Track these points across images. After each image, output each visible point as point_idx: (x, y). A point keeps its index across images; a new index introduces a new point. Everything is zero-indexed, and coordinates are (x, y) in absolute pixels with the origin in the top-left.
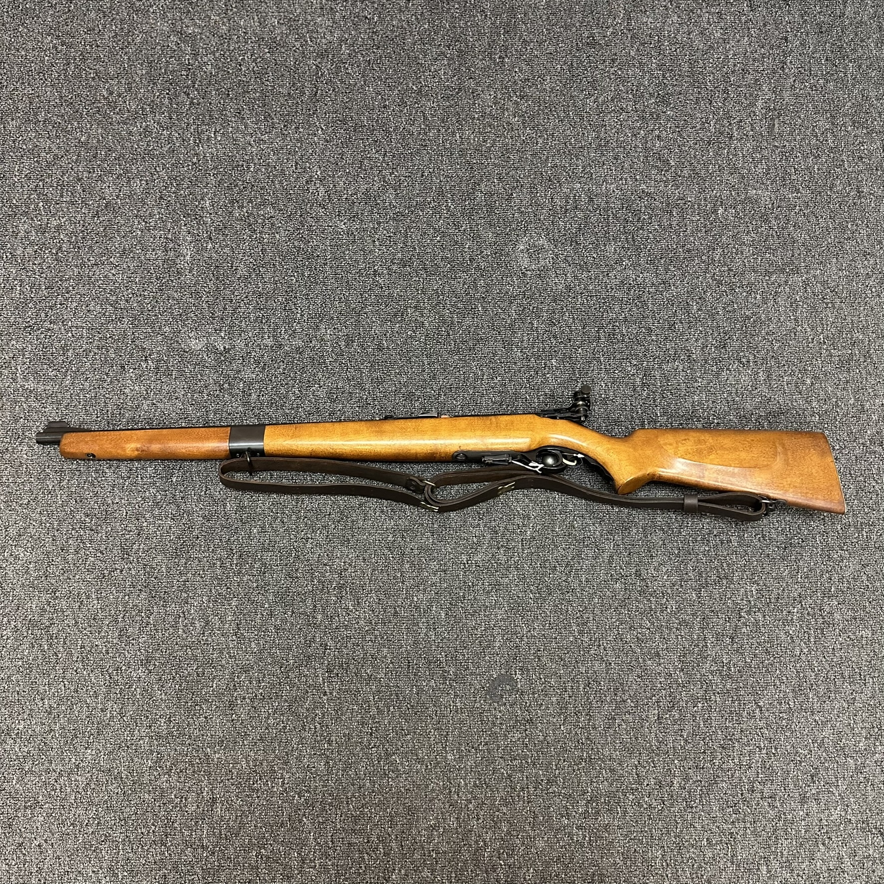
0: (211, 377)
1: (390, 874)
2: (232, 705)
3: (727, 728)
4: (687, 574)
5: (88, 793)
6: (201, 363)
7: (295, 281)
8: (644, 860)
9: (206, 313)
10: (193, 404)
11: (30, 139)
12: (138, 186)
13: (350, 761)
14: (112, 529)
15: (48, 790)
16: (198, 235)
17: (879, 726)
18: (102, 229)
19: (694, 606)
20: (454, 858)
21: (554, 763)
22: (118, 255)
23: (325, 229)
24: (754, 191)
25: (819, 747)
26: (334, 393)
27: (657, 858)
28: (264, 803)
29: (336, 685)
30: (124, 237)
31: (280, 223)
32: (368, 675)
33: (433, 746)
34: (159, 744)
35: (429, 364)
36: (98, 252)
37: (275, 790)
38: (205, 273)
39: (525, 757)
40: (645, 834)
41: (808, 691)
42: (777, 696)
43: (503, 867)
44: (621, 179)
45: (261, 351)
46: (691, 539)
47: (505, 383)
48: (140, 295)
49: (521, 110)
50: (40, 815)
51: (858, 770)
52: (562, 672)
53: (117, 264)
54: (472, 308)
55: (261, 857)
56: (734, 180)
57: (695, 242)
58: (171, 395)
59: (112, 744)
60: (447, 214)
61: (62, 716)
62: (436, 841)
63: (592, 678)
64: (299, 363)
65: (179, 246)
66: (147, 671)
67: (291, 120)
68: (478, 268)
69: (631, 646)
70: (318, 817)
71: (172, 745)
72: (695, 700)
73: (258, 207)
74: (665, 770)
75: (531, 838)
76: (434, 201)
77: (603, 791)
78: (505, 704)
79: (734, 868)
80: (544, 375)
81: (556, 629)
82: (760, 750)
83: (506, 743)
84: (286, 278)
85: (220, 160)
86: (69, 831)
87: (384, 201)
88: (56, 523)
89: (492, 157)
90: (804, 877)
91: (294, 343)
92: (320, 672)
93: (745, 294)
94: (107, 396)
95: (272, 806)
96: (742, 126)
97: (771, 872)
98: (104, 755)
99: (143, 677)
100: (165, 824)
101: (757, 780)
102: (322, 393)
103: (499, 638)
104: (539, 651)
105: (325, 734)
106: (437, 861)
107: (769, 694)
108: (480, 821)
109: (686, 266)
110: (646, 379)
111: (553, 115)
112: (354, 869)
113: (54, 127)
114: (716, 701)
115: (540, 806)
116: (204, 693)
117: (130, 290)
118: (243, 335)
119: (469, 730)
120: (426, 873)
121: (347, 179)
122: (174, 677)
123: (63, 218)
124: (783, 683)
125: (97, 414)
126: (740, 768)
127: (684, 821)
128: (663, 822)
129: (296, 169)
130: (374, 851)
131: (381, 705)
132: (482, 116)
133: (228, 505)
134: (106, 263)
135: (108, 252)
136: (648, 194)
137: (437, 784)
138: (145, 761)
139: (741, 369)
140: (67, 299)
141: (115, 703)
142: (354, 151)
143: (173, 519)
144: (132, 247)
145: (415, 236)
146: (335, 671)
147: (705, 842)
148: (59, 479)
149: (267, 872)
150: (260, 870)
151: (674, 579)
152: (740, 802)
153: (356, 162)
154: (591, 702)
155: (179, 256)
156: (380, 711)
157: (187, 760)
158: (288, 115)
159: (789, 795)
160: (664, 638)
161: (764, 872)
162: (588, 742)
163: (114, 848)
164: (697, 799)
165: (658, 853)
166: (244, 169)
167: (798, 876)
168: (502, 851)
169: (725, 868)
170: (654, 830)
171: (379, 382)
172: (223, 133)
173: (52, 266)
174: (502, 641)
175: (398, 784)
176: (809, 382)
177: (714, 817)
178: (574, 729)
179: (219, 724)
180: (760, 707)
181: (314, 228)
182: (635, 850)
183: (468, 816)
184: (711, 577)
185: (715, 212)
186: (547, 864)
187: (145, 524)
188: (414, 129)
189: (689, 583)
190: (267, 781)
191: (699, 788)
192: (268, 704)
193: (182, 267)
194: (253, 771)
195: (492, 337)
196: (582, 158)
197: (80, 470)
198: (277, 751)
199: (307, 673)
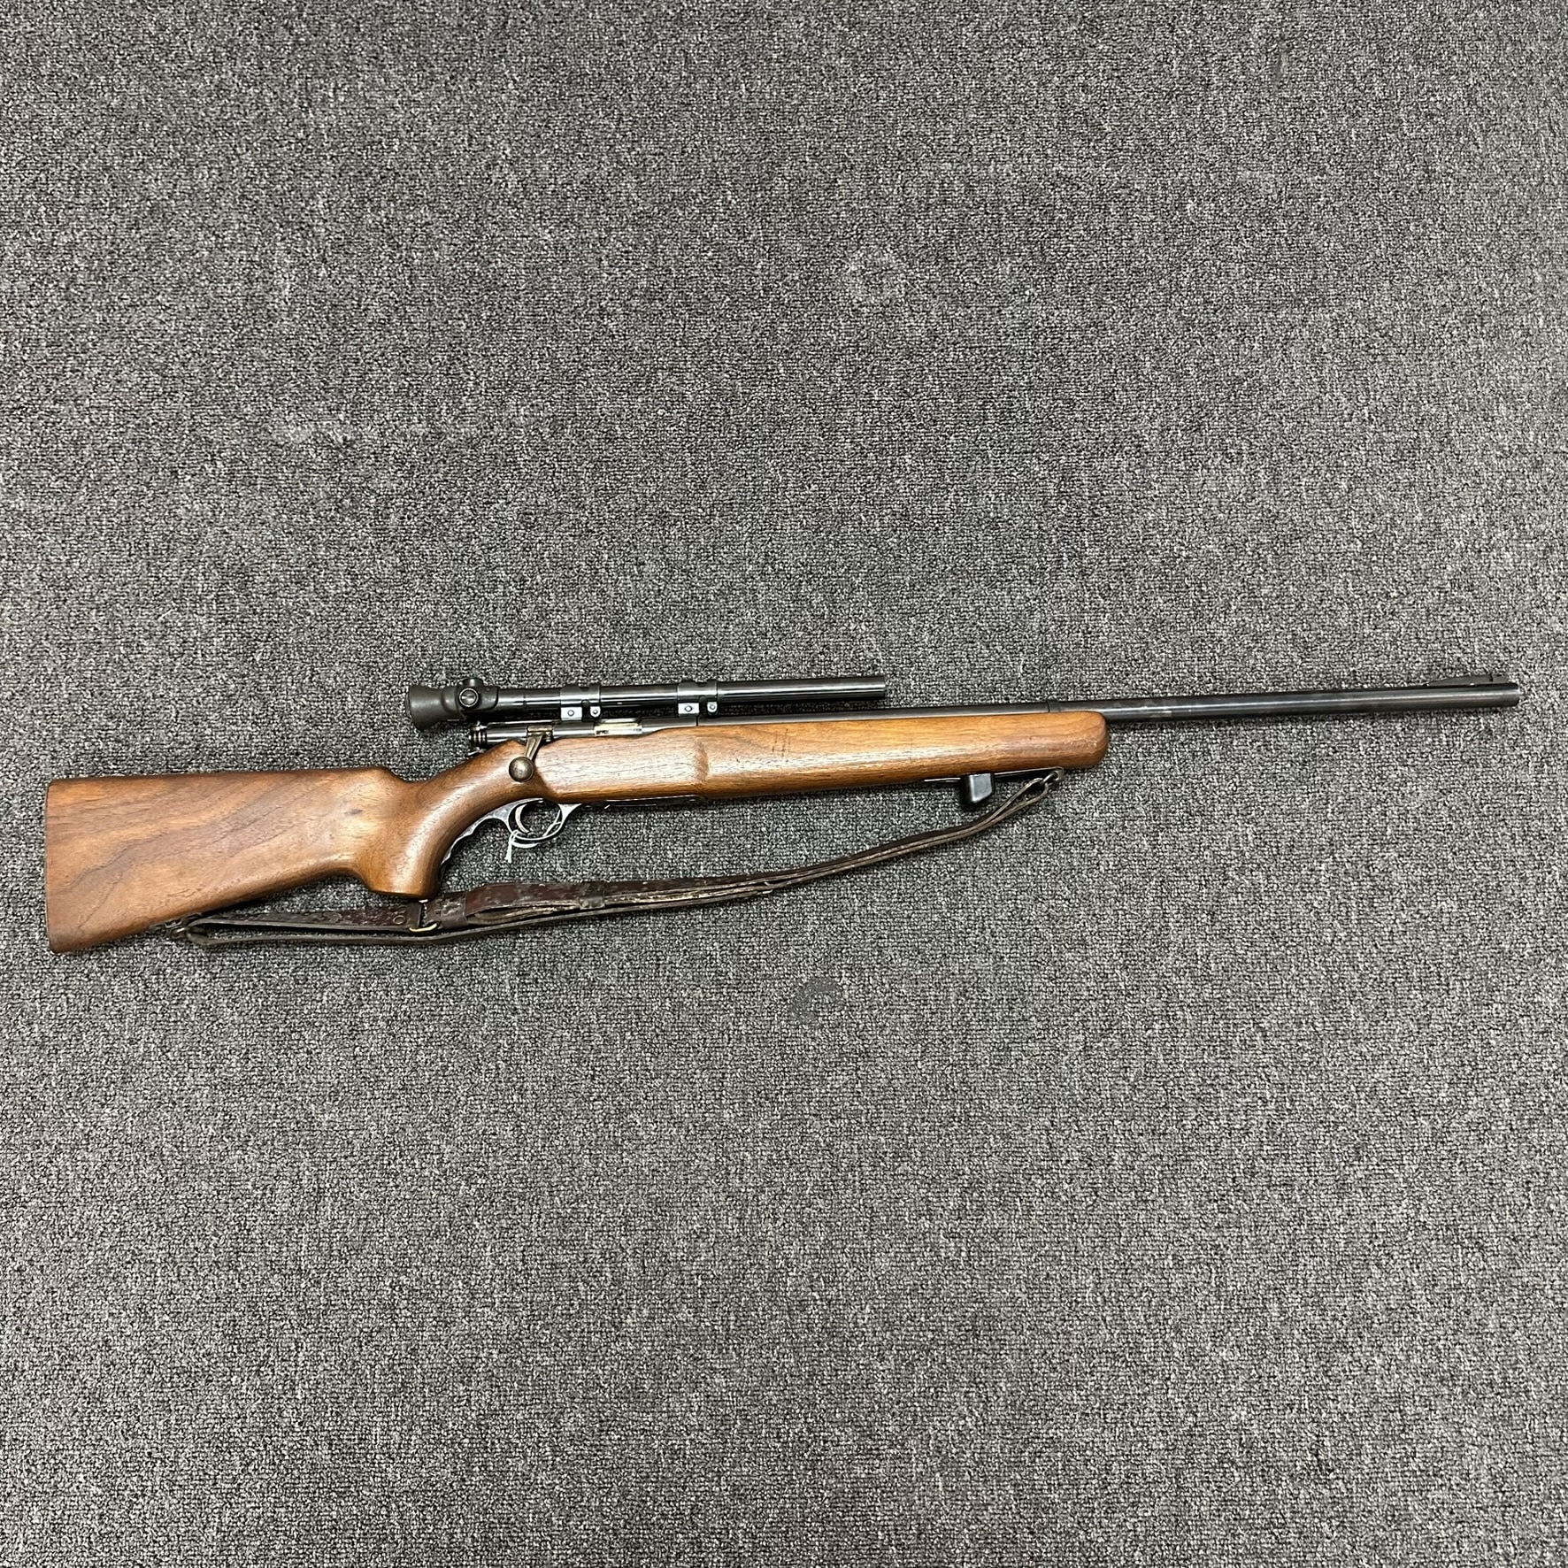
0: (322, 488)
1: (622, 1316)
2: (355, 1031)
3: (1205, 1065)
4: (1133, 808)
5: (105, 1181)
6: (304, 466)
7: (464, 327)
8: (1065, 1292)
9: (315, 383)
10: (290, 533)
11: (27, 104)
12: (205, 178)
13: (556, 1123)
14: (152, 740)
15: (37, 1177)
16: (304, 256)
17: (1473, 1064)
18: (143, 249)
19: (1145, 860)
20: (733, 1288)
21: (905, 1124)
22: (169, 290)
23: (518, 241)
24: (1248, 173)
25: (1369, 1098)
26: (531, 514)
27: (1086, 1288)
28: (407, 1197)
29: (533, 997)
30: (180, 261)
31: (442, 232)
32: (589, 981)
33: (699, 1097)
34: (228, 1098)
35: (693, 464)
36: (137, 285)
37: (427, 1174)
38: (314, 316)
39: (858, 1113)
40: (1065, 1248)
41: (1348, 1003)
42: (1292, 1012)
43: (819, 1302)
44: (1021, 155)
45: (406, 444)
46: (1140, 750)
47: (825, 495)
48: (205, 355)
49: (850, 46)
50: (21, 1219)
51: (1438, 1138)
52: (920, 972)
53: (167, 304)
54: (768, 370)
55: (401, 1289)
56: (1212, 154)
57: (1147, 257)
58: (254, 518)
59: (146, 1098)
60: (725, 213)
61: (62, 1051)
62: (702, 1258)
63: (970, 982)
64: (471, 463)
65: (272, 273)
66: (208, 976)
67: (463, 67)
68: (778, 302)
69: (1037, 929)
70: (499, 1219)
71: (250, 1099)
72: (1148, 1019)
73: (405, 207)
74: (1098, 1136)
75: (866, 1253)
76: (702, 192)
77: (991, 1171)
78: (822, 1027)
79: (1222, 1307)
80: (891, 480)
81: (910, 902)
82: (1265, 1103)
83: (823, 1091)
84: (450, 322)
85: (343, 134)
86: (70, 1245)
87: (618, 195)
88: (58, 730)
89: (801, 120)
90: (1344, 1322)
91: (463, 430)
92: (506, 975)
93: (1233, 341)
94: (147, 520)
95: (421, 1202)
96: (1225, 67)
97: (1286, 1312)
98: (133, 1116)
99: (203, 985)
100: (236, 1234)
101: (1260, 1155)
102: (511, 514)
103: (812, 918)
104: (881, 938)
105: (515, 1079)
106: (705, 1294)
107: (1279, 1008)
108: (779, 1223)
109: (1133, 296)
110: (1065, 485)
111: (905, 53)
112: (560, 1308)
113: (66, 84)
114: (1185, 1020)
115: (881, 1198)
116: (306, 1012)
117: (188, 347)
118: (376, 417)
119: (761, 1070)
120: (685, 1314)
121: (555, 160)
122: (255, 986)
123: (78, 230)
124: (1304, 989)
125: (129, 550)
126: (1230, 1134)
127: (1133, 1224)
128: (1096, 1226)
129: (470, 145)
130: (595, 1276)
131: (610, 1029)
132: (784, 56)
133: (349, 699)
134: (149, 303)
135: (153, 287)
136: (1067, 180)
137: (705, 1160)
138: (203, 1126)
139: (1228, 466)
140: (82, 363)
141: (154, 1030)
142: (568, 116)
143: (256, 723)
144: (194, 277)
145: (670, 250)
146: (532, 974)
147: (1170, 1261)
148: (64, 657)
149: (409, 1314)
150: (398, 1312)
151: (1111, 816)
152: (1231, 1193)
153: (571, 132)
154: (968, 1022)
155: (271, 289)
156: (608, 1041)
157: (275, 1125)
158: (458, 59)
159: (1316, 1181)
160: (1094, 915)
161: (1274, 1314)
162: (964, 1089)
163: (148, 1273)
164: (1154, 1187)
165: (1088, 1281)
166: (383, 148)
167: (1334, 1319)
168: (816, 1275)
169: (1205, 1306)
170: (1080, 1240)
171: (610, 493)
172: (348, 91)
173: (59, 308)
174: (817, 922)
175: (637, 1161)
176: (1344, 485)
177: (1185, 1219)
178: (939, 1066)
179: (331, 1065)
180: (1263, 1030)
181: (499, 240)
182: (1048, 1274)
183: (758, 1214)
184: (1174, 812)
185: (1181, 207)
186: (894, 1298)
187: (208, 731)
188: (670, 78)
189: (1137, 822)
190: (412, 1159)
191: (1159, 1168)
192: (417, 1029)
193: (276, 307)
194: (389, 1143)
195: (802, 418)
196: (955, 121)
197: (99, 643)
198: (431, 1108)
199: (485, 977)
